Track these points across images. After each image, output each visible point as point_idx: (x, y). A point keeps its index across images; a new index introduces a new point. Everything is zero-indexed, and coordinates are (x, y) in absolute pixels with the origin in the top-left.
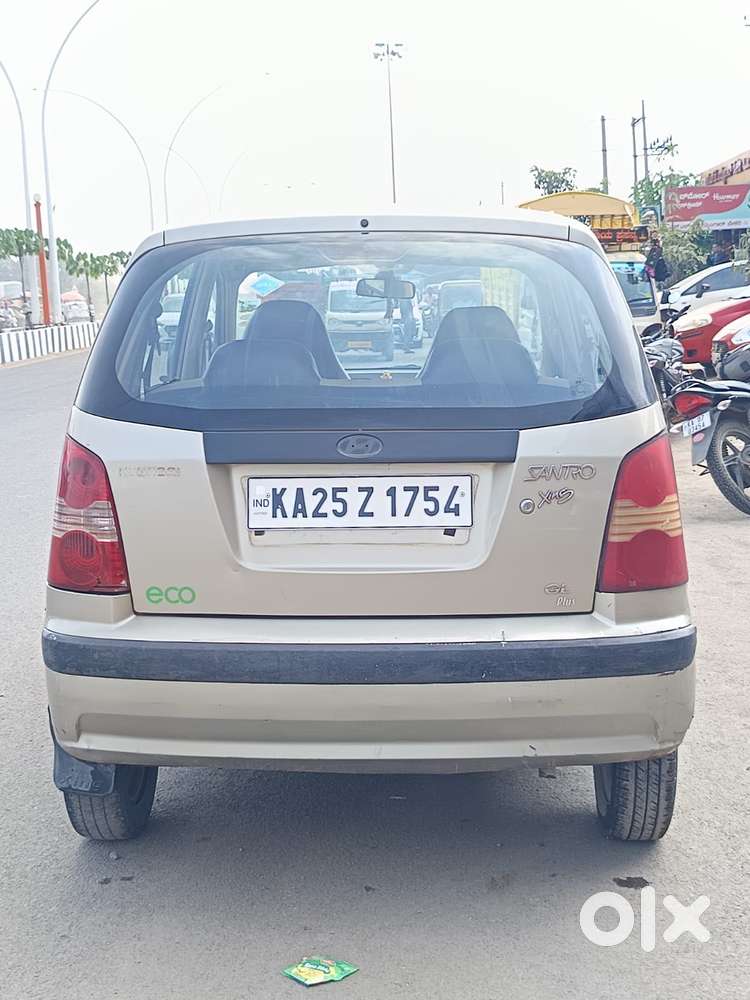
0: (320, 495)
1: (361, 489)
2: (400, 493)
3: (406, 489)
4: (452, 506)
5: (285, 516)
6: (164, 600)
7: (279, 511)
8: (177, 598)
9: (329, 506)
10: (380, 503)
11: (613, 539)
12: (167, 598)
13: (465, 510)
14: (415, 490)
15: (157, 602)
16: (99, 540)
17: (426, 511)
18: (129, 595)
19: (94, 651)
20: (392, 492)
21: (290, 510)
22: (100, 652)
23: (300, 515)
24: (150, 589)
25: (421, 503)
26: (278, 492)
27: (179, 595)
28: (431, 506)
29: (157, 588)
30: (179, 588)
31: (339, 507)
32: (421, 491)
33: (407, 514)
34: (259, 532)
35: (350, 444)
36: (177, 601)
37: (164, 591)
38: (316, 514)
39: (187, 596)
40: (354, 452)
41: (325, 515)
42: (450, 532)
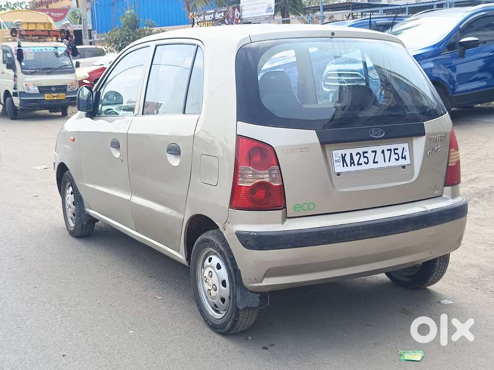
0: (359, 155)
1: (373, 152)
2: (386, 152)
3: (388, 150)
4: (403, 156)
5: (347, 166)
6: (302, 210)
7: (345, 164)
8: (307, 208)
9: (363, 160)
10: (379, 157)
11: (450, 165)
12: (303, 209)
13: (408, 157)
14: (390, 150)
15: (298, 211)
16: (274, 185)
17: (395, 159)
18: (285, 210)
19: (280, 237)
20: (383, 152)
21: (349, 163)
22: (283, 237)
23: (353, 165)
24: (296, 205)
25: (394, 156)
26: (343, 156)
27: (308, 206)
28: (396, 156)
29: (298, 205)
30: (309, 203)
31: (366, 160)
32: (393, 151)
33: (389, 161)
34: (339, 174)
35: (373, 132)
36: (307, 210)
37: (301, 206)
38: (358, 164)
39: (311, 206)
40: (375, 135)
41: (361, 164)
42: (404, 167)
